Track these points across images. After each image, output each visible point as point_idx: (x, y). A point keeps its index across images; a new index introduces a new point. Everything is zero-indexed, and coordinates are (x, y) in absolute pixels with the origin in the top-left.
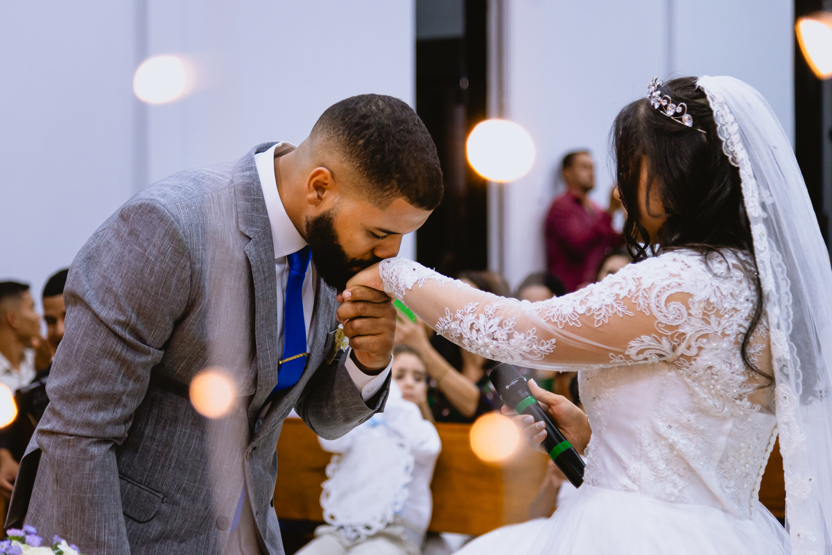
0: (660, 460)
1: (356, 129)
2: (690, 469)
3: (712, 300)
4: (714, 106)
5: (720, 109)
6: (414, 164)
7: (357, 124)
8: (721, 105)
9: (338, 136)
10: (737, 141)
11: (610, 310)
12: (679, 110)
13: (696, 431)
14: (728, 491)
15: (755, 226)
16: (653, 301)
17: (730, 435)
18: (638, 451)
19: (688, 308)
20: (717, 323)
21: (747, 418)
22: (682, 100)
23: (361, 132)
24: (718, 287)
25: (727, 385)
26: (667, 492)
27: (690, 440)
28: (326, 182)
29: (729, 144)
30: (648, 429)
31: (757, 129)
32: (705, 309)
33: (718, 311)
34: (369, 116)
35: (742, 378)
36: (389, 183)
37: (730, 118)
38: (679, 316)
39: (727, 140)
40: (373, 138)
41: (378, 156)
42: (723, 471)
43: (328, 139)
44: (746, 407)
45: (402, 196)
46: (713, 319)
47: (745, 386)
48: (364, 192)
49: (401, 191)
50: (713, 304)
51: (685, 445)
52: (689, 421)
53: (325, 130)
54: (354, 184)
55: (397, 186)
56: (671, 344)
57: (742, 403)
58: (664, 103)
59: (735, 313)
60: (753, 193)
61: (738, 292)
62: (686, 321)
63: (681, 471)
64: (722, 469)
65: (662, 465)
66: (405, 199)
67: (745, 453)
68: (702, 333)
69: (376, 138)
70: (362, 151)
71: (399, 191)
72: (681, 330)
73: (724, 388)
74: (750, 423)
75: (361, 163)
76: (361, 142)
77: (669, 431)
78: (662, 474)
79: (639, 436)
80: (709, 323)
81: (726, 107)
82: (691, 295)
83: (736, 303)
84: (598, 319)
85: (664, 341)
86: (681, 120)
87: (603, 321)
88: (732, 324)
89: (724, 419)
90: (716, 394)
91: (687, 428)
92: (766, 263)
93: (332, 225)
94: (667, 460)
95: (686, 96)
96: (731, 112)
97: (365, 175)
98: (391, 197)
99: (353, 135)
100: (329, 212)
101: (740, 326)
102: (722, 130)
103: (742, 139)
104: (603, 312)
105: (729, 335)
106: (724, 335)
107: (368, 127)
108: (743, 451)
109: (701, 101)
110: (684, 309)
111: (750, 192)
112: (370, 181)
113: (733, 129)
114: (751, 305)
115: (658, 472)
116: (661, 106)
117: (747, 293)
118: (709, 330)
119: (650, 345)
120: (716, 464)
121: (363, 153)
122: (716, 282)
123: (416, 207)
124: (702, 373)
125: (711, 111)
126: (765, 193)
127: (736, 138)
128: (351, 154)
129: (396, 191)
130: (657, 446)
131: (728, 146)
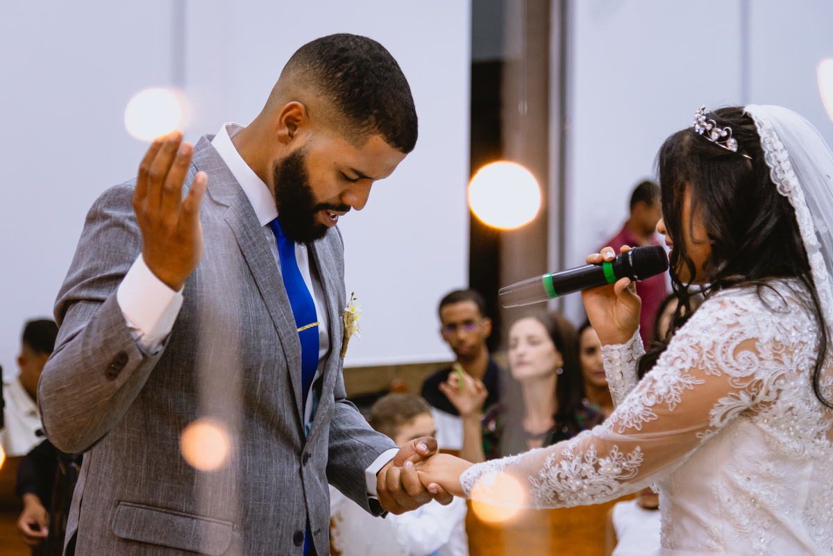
0: (743, 515)
1: (334, 62)
2: (775, 521)
3: (778, 338)
4: (762, 132)
5: (768, 136)
6: (392, 102)
7: (336, 57)
8: (769, 131)
9: (315, 69)
10: (788, 168)
11: (679, 388)
12: (725, 134)
13: (777, 480)
14: (818, 539)
15: (814, 255)
16: (720, 359)
17: (812, 478)
18: (717, 509)
19: (757, 353)
20: (790, 360)
21: (828, 458)
22: (727, 124)
23: (340, 65)
24: (780, 323)
25: (805, 423)
26: (754, 548)
27: (772, 490)
28: (299, 118)
29: (778, 172)
30: (725, 484)
31: (809, 158)
32: (774, 349)
33: (787, 347)
34: (347, 50)
35: (820, 415)
36: (367, 118)
37: (779, 145)
38: (751, 364)
39: (775, 167)
40: (352, 71)
41: (357, 90)
42: (810, 518)
43: (303, 74)
44: (825, 446)
45: (380, 133)
46: (785, 358)
47: (821, 423)
48: (340, 128)
49: (379, 128)
50: (780, 342)
51: (768, 496)
52: (768, 470)
53: (300, 65)
54: (329, 119)
55: (374, 123)
56: (749, 395)
57: (822, 442)
58: (709, 127)
59: (804, 346)
60: (808, 221)
61: (800, 324)
62: (759, 368)
63: (766, 524)
64: (808, 516)
65: (745, 521)
66: (381, 137)
67: (829, 495)
68: (778, 375)
69: (354, 72)
70: (339, 83)
71: (376, 128)
72: (757, 378)
73: (803, 427)
74: (831, 463)
75: (338, 97)
76: (339, 75)
77: (748, 484)
78: (747, 529)
79: (716, 493)
80: (782, 363)
81: (774, 134)
82: (757, 340)
83: (801, 336)
84: (670, 402)
85: (743, 395)
86: (725, 144)
87: (676, 402)
88: (804, 358)
89: (803, 462)
90: (795, 435)
91: (767, 478)
92: (828, 292)
93: (302, 163)
94: (750, 514)
95: (733, 121)
96: (780, 139)
97: (342, 109)
98: (367, 135)
99: (330, 68)
100: (300, 150)
101: (811, 359)
102: (770, 157)
103: (793, 166)
104: (673, 393)
105: (803, 371)
106: (799, 371)
107: (347, 60)
108: (826, 493)
109: (749, 127)
110: (753, 356)
111: (806, 219)
112: (347, 116)
113: (783, 156)
114: (815, 335)
115: (741, 529)
116: (706, 131)
117: (809, 323)
118: (782, 370)
119: (729, 406)
120: (801, 511)
121: (341, 85)
122: (776, 319)
123: (393, 147)
124: (781, 416)
125: (758, 137)
126: (819, 222)
127: (786, 165)
128: (328, 88)
129: (374, 128)
130: (737, 501)
131: (776, 174)
